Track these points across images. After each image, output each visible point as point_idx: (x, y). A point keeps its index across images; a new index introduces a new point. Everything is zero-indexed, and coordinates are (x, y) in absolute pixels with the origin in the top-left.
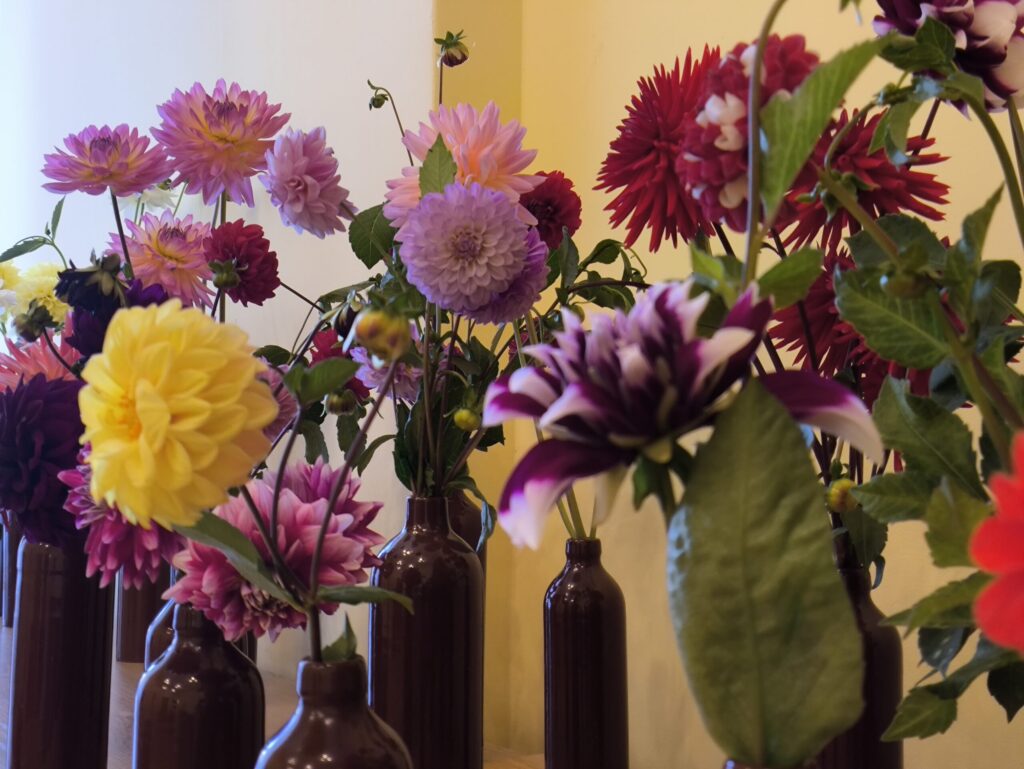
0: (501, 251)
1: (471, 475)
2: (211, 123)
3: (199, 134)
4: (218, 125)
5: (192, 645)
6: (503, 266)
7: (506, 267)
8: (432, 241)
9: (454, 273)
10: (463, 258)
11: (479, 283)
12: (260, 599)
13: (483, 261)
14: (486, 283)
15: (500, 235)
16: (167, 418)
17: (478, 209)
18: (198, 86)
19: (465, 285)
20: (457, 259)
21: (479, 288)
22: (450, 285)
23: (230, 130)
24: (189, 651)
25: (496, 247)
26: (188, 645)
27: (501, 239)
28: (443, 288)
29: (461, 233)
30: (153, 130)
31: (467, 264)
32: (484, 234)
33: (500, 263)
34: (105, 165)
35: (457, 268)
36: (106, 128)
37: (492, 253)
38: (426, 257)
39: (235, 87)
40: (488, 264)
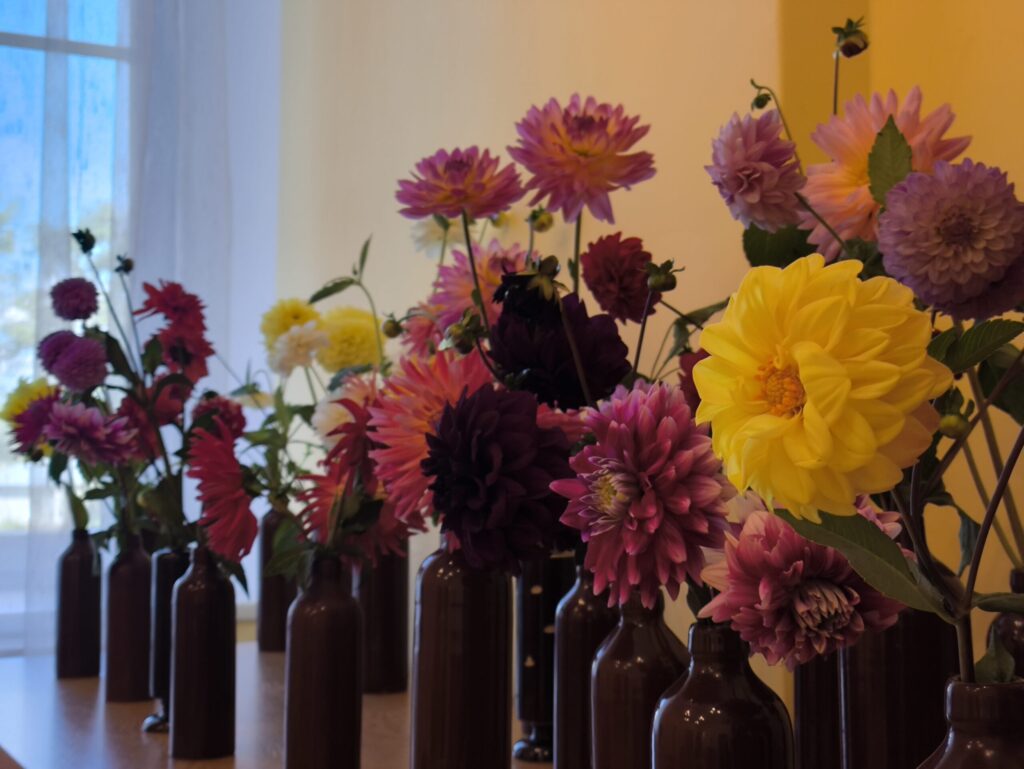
0: (1001, 233)
1: (948, 489)
2: (573, 138)
3: (562, 149)
4: (580, 138)
5: (711, 671)
6: (1003, 250)
7: (1006, 251)
8: (921, 223)
9: (946, 259)
10: (954, 243)
11: (975, 270)
12: (818, 617)
13: (981, 245)
14: (983, 270)
15: (1000, 215)
16: (848, 383)
17: (976, 186)
18: (554, 102)
19: (958, 273)
20: (948, 245)
21: (974, 274)
22: (941, 273)
23: (591, 144)
24: (709, 677)
25: (995, 228)
26: (707, 671)
27: (1002, 219)
28: (933, 277)
29: (954, 215)
30: (511, 150)
31: (961, 249)
32: (982, 214)
33: (1000, 246)
34: (460, 187)
35: (950, 253)
36: (457, 152)
37: (990, 236)
38: (913, 244)
39: (590, 101)
40: (986, 249)
